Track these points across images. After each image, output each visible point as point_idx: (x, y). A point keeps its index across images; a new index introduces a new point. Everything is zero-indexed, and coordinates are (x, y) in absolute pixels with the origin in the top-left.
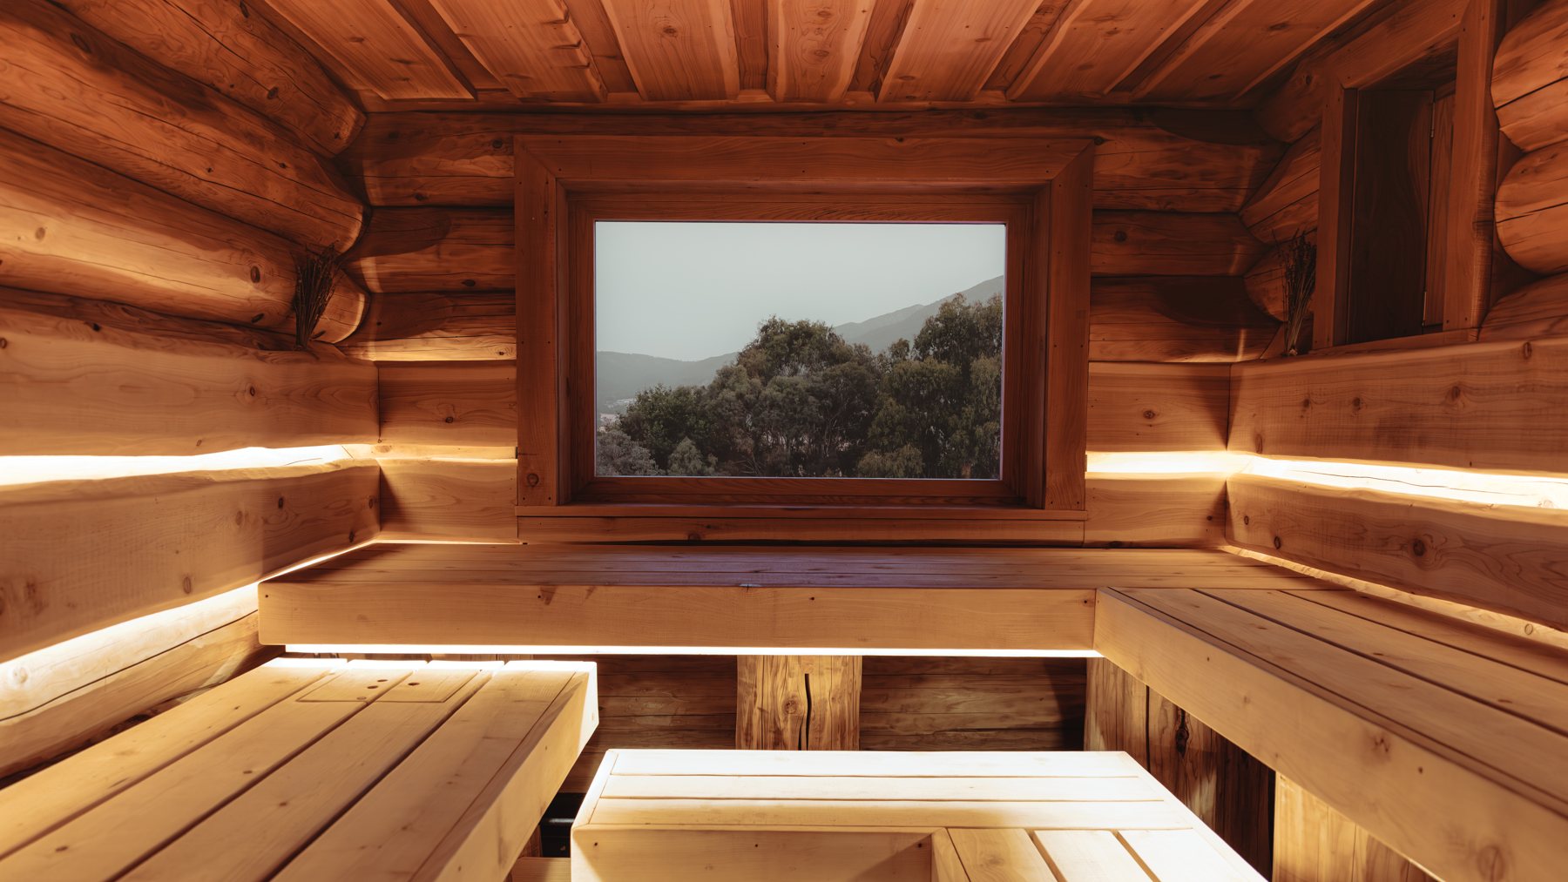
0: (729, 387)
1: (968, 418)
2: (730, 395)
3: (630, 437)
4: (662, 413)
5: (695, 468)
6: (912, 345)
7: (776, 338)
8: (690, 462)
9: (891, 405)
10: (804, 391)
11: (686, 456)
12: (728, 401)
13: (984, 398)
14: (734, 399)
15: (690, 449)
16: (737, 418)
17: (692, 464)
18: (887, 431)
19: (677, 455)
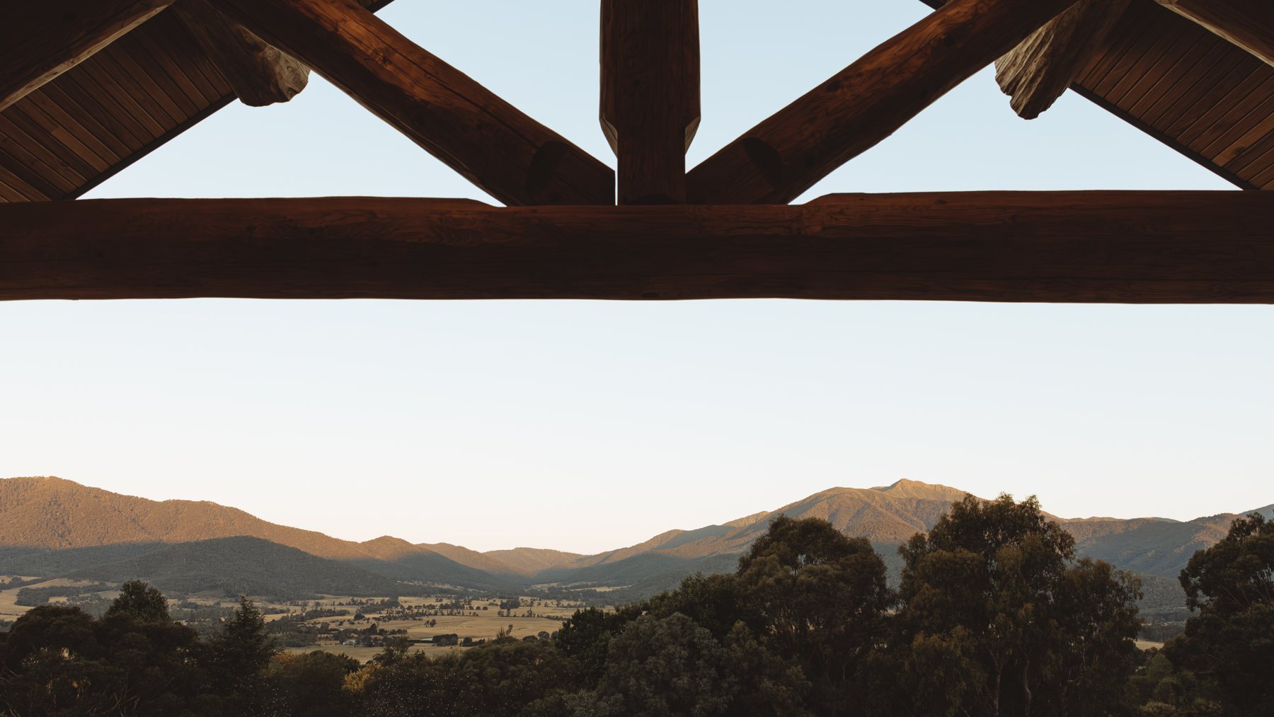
0: (765, 574)
1: (1005, 602)
2: (771, 581)
3: (691, 618)
4: (711, 597)
5: (751, 646)
6: (927, 538)
7: (791, 532)
8: (745, 642)
9: (928, 589)
10: (834, 577)
11: (741, 636)
12: (769, 586)
13: (1014, 582)
14: (774, 584)
15: (744, 629)
16: (778, 601)
17: (748, 643)
18: (925, 613)
19: (733, 636)
